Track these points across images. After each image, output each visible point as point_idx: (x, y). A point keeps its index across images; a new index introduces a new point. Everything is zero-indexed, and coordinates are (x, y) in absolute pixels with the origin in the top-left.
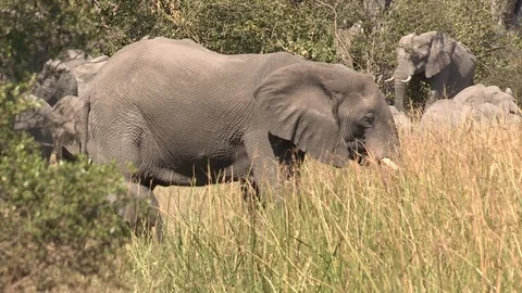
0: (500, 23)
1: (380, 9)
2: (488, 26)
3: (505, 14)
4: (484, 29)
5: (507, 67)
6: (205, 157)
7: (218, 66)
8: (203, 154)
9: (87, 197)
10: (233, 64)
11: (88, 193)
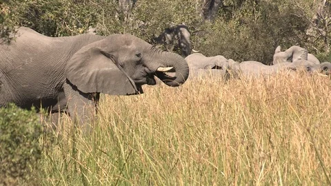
0: (200, 15)
1: (129, 7)
2: (194, 17)
3: (204, 9)
4: (191, 19)
5: (205, 42)
6: (40, 99)
7: (48, 44)
8: (39, 97)
9: (16, 130)
10: (56, 43)
11: (17, 127)
